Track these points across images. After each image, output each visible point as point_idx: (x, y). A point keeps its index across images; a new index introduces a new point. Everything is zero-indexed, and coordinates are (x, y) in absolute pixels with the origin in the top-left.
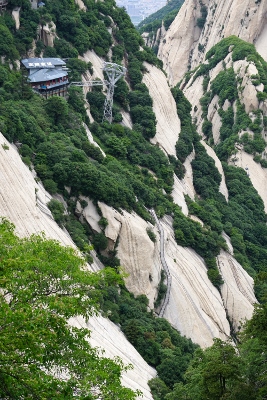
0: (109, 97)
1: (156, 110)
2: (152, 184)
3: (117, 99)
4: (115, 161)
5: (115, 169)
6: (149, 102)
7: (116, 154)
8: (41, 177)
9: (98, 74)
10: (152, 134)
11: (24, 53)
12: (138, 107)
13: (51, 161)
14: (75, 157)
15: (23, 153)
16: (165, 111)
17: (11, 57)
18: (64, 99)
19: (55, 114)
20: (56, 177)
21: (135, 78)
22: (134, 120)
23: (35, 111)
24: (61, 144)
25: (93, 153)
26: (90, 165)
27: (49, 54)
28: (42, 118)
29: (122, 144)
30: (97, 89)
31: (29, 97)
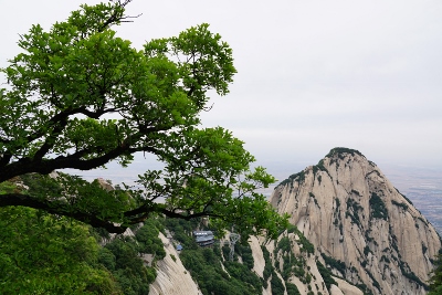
0: (232, 249)
1: (254, 255)
2: (252, 291)
3: (236, 250)
4: (235, 280)
5: (235, 284)
6: (251, 252)
7: (235, 276)
8: (200, 287)
9: (227, 238)
10: (252, 267)
11: (194, 229)
12: (246, 254)
13: (205, 279)
14: (217, 278)
15: (193, 276)
16: (258, 255)
17: (189, 230)
18: (212, 250)
19: (207, 256)
20: (207, 287)
21: (245, 240)
22: (243, 260)
23: (198, 255)
24: (210, 271)
25: (224, 276)
26: (224, 281)
27: (206, 229)
28: (201, 259)
29: (238, 271)
30: (227, 245)
31: (196, 248)
